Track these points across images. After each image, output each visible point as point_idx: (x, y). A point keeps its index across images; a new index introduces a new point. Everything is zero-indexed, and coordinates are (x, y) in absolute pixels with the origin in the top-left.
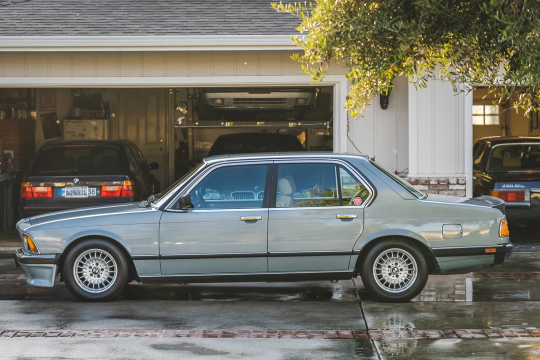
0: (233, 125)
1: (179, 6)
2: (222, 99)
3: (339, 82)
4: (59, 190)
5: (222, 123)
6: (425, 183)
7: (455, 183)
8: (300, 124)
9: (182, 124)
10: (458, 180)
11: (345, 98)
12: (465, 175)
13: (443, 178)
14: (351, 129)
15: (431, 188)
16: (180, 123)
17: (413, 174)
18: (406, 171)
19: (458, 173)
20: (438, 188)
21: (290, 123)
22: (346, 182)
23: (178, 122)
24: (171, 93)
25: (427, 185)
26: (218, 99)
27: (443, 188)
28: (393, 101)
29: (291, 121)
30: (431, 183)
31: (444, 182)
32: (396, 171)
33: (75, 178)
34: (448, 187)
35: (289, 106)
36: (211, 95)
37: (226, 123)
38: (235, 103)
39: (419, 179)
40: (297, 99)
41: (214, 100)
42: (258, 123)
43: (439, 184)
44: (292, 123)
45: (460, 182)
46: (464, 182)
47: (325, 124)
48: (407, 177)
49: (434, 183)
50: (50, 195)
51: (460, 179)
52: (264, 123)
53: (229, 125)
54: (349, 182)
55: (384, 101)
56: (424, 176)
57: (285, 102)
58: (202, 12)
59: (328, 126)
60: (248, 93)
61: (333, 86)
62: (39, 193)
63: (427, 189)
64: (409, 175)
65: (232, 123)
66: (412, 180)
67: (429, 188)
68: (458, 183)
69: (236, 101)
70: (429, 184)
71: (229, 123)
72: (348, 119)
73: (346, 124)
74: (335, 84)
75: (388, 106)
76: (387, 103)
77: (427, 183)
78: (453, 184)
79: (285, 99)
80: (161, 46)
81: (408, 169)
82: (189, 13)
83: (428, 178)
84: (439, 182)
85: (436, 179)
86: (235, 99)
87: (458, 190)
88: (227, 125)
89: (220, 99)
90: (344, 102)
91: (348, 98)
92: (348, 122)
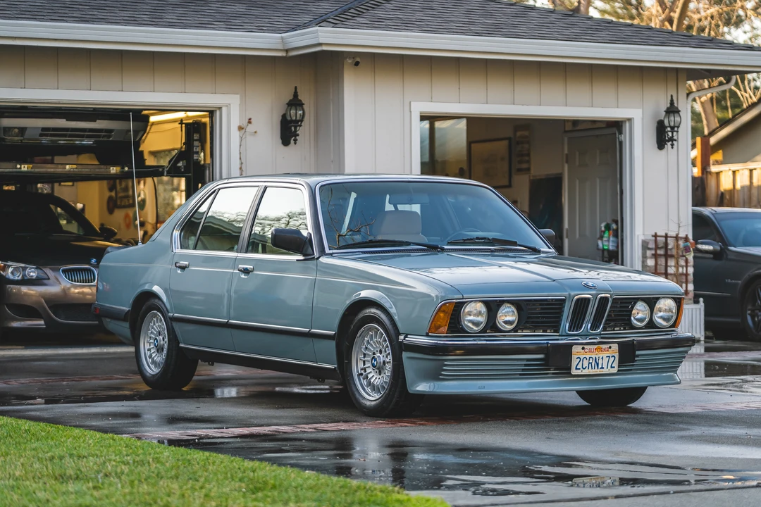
0: (32, 168)
2: (22, 129)
3: (228, 106)
5: (18, 166)
8: (126, 169)
11: (236, 128)
21: (111, 168)
26: (14, 128)
29: (114, 165)
37: (23, 166)
38: (42, 135)
40: (127, 131)
41: (8, 129)
42: (67, 167)
44: (115, 168)
47: (160, 170)
52: (75, 166)
53: (26, 169)
57: (111, 136)
59: (165, 174)
60: (65, 120)
61: (214, 111)
65: (31, 166)
69: (44, 131)
71: (26, 166)
72: (241, 158)
73: (239, 166)
74: (220, 108)
79: (112, 131)
86: (44, 129)
88: (23, 169)
89: (19, 128)
90: (235, 134)
91: (240, 128)
92: (241, 163)
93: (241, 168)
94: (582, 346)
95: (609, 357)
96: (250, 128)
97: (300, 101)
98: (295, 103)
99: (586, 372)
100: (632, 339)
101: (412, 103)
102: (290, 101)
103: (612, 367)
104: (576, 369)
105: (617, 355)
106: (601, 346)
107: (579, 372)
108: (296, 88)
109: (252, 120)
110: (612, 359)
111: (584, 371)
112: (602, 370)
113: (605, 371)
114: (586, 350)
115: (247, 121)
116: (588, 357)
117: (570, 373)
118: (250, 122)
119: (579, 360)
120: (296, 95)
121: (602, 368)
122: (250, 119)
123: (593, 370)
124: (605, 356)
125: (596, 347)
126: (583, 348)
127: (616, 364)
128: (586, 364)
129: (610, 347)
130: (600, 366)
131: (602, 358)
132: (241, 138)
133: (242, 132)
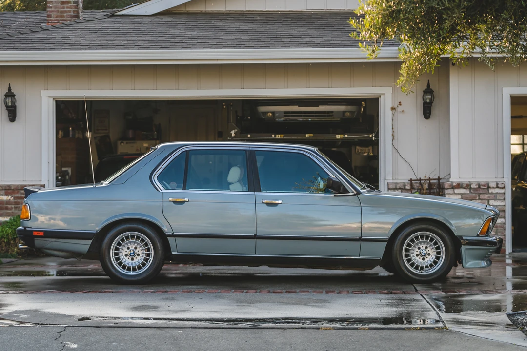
0: (283, 137)
1: (232, 25)
2: (273, 113)
3: (384, 94)
5: (273, 136)
6: (466, 186)
7: (495, 186)
8: (346, 136)
9: (235, 137)
10: (497, 184)
11: (390, 109)
12: (504, 180)
13: (483, 182)
14: (396, 138)
15: (472, 191)
16: (233, 135)
17: (455, 179)
18: (448, 177)
19: (498, 178)
20: (478, 192)
21: (337, 135)
22: (391, 188)
23: (232, 134)
24: (225, 107)
25: (468, 189)
26: (268, 112)
27: (484, 191)
28: (436, 111)
29: (338, 134)
30: (472, 186)
31: (484, 186)
32: (439, 177)
34: (488, 191)
35: (337, 119)
36: (262, 109)
37: (277, 135)
38: (285, 116)
39: (460, 183)
40: (344, 112)
41: (265, 113)
42: (307, 135)
43: (479, 187)
44: (339, 135)
45: (499, 186)
46: (503, 186)
47: (371, 136)
48: (449, 181)
49: (475, 187)
51: (499, 183)
52: (312, 135)
53: (279, 137)
54: (394, 187)
55: (427, 112)
56: (465, 180)
57: (332, 115)
58: (254, 30)
59: (374, 138)
60: (297, 106)
61: (378, 98)
63: (468, 192)
64: (451, 180)
65: (283, 135)
66: (454, 184)
67: (470, 192)
68: (498, 187)
69: (286, 113)
70: (471, 188)
71: (279, 135)
72: (393, 128)
73: (391, 133)
74: (380, 96)
75: (431, 116)
76: (430, 113)
77: (468, 186)
78: (493, 188)
79: (332, 112)
80: (217, 60)
81: (450, 174)
82: (242, 31)
83: (469, 182)
84: (479, 185)
85: (477, 183)
86: (285, 112)
87: (497, 193)
88: (277, 137)
89: (271, 112)
90: (389, 113)
91: (393, 109)
92: (393, 132)
93: (393, 135)
96: (400, 108)
97: (432, 89)
98: (428, 91)
101: (503, 88)
102: (425, 89)
108: (429, 81)
109: (402, 103)
115: (398, 104)
120: (428, 85)
122: (400, 103)
132: (393, 115)
133: (394, 111)
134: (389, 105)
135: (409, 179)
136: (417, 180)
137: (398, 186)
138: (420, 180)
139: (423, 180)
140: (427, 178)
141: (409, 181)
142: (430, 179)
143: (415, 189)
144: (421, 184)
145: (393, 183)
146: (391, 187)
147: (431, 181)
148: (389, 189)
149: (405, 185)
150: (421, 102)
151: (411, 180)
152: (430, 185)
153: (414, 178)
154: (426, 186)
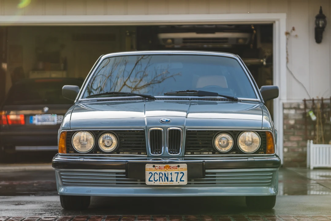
2: (173, 39)
4: (30, 117)
11: (284, 34)
14: (290, 61)
22: (286, 108)
26: (168, 39)
28: (327, 36)
32: (330, 97)
33: (44, 107)
36: (162, 36)
38: (184, 42)
40: (238, 39)
41: (165, 40)
47: (262, 60)
50: (23, 123)
54: (289, 107)
55: (319, 36)
57: (227, 42)
60: (195, 33)
61: (273, 24)
62: (13, 121)
69: (185, 40)
72: (287, 52)
75: (323, 40)
76: (321, 38)
79: (227, 39)
89: (171, 39)
90: (283, 38)
91: (287, 33)
92: (287, 55)
93: (287, 58)
94: (153, 165)
95: (178, 173)
96: (294, 33)
97: (324, 15)
98: (321, 16)
99: (157, 183)
100: (202, 161)
102: (318, 15)
103: (181, 181)
104: (149, 181)
105: (186, 172)
106: (169, 165)
107: (152, 183)
108: (321, 7)
109: (296, 28)
110: (181, 175)
111: (156, 182)
112: (171, 182)
113: (175, 183)
114: (156, 168)
115: (291, 28)
116: (158, 172)
117: (145, 184)
118: (294, 29)
119: (151, 174)
120: (321, 11)
121: (172, 181)
122: (293, 27)
123: (164, 182)
124: (173, 172)
125: (165, 165)
126: (154, 166)
127: (185, 178)
128: (157, 177)
129: (179, 166)
130: (170, 179)
131: (171, 174)
132: (287, 39)
133: (288, 36)
134: (283, 30)
135: (303, 98)
136: (310, 100)
137: (293, 106)
138: (313, 100)
139: (316, 100)
140: (320, 98)
141: (303, 100)
142: (322, 100)
143: (309, 108)
144: (314, 104)
145: (287, 103)
146: (286, 106)
147: (324, 101)
148: (284, 108)
149: (299, 105)
150: (313, 27)
151: (305, 101)
152: (323, 105)
153: (307, 98)
154: (319, 106)
